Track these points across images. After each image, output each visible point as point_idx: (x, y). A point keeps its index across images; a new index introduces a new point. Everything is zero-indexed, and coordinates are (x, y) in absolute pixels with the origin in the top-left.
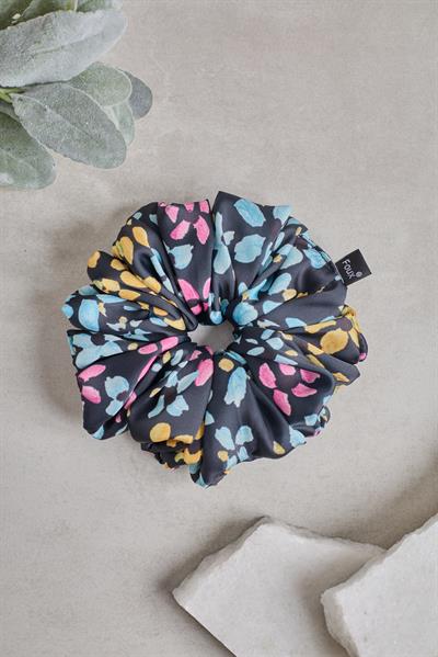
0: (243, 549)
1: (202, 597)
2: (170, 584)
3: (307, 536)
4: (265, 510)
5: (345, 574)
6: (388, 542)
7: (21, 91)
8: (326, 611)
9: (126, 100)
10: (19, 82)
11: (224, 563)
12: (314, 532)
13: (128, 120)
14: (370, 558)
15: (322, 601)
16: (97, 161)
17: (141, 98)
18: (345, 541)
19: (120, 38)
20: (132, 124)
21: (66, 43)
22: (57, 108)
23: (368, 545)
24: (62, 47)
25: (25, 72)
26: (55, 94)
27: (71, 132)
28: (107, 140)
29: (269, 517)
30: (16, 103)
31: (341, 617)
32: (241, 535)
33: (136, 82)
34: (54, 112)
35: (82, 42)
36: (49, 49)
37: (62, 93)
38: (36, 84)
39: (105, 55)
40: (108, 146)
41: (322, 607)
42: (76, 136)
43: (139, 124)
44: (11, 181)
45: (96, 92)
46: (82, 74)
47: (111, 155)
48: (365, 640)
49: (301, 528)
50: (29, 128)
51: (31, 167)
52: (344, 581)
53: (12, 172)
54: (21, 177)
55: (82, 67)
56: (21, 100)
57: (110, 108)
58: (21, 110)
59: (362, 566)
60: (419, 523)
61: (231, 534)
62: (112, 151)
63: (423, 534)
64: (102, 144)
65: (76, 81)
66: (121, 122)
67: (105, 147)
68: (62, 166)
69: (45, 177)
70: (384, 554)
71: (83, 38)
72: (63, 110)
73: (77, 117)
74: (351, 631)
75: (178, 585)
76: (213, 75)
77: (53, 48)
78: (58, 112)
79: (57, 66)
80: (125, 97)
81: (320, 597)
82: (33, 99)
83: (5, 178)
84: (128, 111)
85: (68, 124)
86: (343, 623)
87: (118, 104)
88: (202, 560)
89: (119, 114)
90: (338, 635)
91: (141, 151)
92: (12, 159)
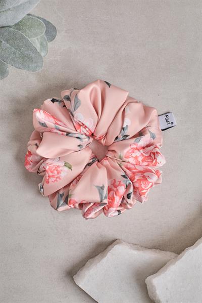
0: (106, 257)
1: (88, 280)
2: (72, 272)
3: (138, 250)
4: (117, 236)
5: (157, 269)
6: (179, 251)
8: (148, 287)
9: (44, 34)
11: (98, 264)
12: (141, 246)
13: (45, 43)
14: (168, 261)
15: (146, 282)
16: (28, 68)
17: (51, 31)
18: (158, 251)
19: (39, 2)
20: (47, 45)
21: (11, 7)
22: (7, 41)
23: (168, 252)
24: (9, 9)
26: (6, 34)
27: (15, 53)
28: (33, 57)
29: (119, 240)
31: (155, 290)
32: (106, 249)
33: (48, 24)
34: (6, 43)
35: (19, 6)
36: (2, 11)
37: (10, 33)
39: (32, 10)
40: (34, 60)
41: (146, 285)
42: (17, 55)
43: (50, 45)
45: (28, 31)
46: (20, 22)
47: (35, 65)
48: (167, 301)
49: (135, 244)
52: (156, 273)
55: (20, 17)
57: (35, 38)
61: (101, 248)
62: (36, 62)
64: (30, 59)
65: (17, 25)
66: (41, 44)
67: (32, 61)
69: (3, 73)
70: (176, 259)
71: (19, 4)
72: (10, 42)
73: (18, 46)
74: (160, 298)
75: (76, 273)
76: (87, 19)
77: (4, 10)
78: (8, 43)
79: (7, 18)
80: (42, 33)
81: (146, 278)
84: (44, 38)
85: (13, 49)
86: (156, 294)
87: (39, 37)
88: (87, 261)
89: (39, 40)
90: (154, 299)
91: (51, 59)
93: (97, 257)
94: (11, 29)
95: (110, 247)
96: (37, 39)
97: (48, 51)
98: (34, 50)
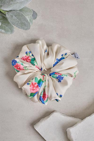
0: (50, 117)
1: (40, 127)
2: (33, 124)
3: (65, 116)
4: (55, 109)
5: (72, 125)
6: (82, 119)
7: (8, 12)
8: (67, 133)
9: (31, 15)
10: (8, 10)
11: (46, 121)
12: (66, 115)
13: (31, 20)
14: (78, 122)
15: (67, 130)
16: (24, 29)
17: (35, 15)
18: (73, 117)
19: (31, 1)
21: (19, 2)
22: (16, 16)
23: (78, 119)
24: (18, 2)
25: (9, 7)
26: (15, 13)
27: (18, 22)
29: (56, 111)
30: (6, 14)
31: (71, 134)
32: (50, 114)
33: (34, 12)
35: (22, 2)
36: (15, 3)
37: (17, 13)
38: (11, 10)
39: (27, 5)
43: (34, 21)
44: (4, 32)
45: (25, 13)
46: (22, 9)
47: (27, 27)
48: (76, 140)
50: (9, 20)
51: (9, 29)
52: (72, 126)
53: (5, 30)
54: (6, 31)
55: (22, 7)
56: (8, 14)
58: (7, 16)
59: (76, 123)
60: (90, 115)
61: (48, 114)
63: (91, 117)
64: (25, 25)
65: (20, 10)
67: (26, 26)
68: (16, 29)
69: (12, 31)
70: (81, 121)
72: (17, 17)
73: (20, 18)
74: (73, 138)
75: (35, 124)
76: (51, 11)
77: (16, 3)
79: (16, 6)
81: (66, 130)
82: (10, 14)
83: (3, 31)
84: (32, 18)
85: (18, 20)
86: (71, 136)
87: (29, 16)
88: (41, 119)
89: (29, 18)
90: (70, 138)
91: (34, 27)
92: (5, 27)
93: (45, 118)
94: (18, 11)
95: (52, 113)
97: (32, 23)
98: (27, 21)
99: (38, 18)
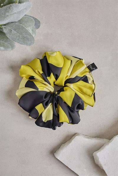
0: (71, 143)
1: (61, 155)
2: (53, 152)
3: (88, 138)
4: (77, 131)
5: (99, 148)
6: (110, 138)
7: (5, 25)
9: (34, 25)
10: (4, 23)
11: (67, 147)
12: (90, 137)
13: (34, 30)
14: (105, 143)
15: (93, 155)
16: (27, 44)
17: (37, 24)
18: (99, 138)
19: (30, 9)
20: (35, 31)
21: (16, 12)
22: (15, 30)
23: (104, 139)
24: (15, 13)
25: (5, 20)
26: (14, 26)
27: (19, 36)
28: (29, 38)
29: (78, 133)
31: (98, 159)
32: (71, 138)
34: (14, 31)
35: (20, 11)
36: (11, 14)
37: (16, 26)
38: (9, 23)
40: (30, 39)
41: (93, 157)
42: (21, 37)
43: (37, 31)
44: (4, 49)
45: (25, 24)
46: (21, 19)
47: (30, 42)
48: (105, 165)
49: (87, 135)
50: (8, 36)
51: (9, 45)
52: (98, 150)
53: (4, 46)
54: (6, 48)
55: (21, 17)
56: (5, 28)
57: (29, 28)
58: (5, 31)
59: (103, 145)
61: (68, 138)
64: (28, 39)
65: (19, 21)
66: (32, 31)
67: (29, 40)
68: (17, 44)
69: (13, 47)
70: (109, 142)
71: (21, 10)
72: (17, 30)
73: (21, 32)
74: (101, 163)
75: (55, 152)
76: (56, 16)
77: (12, 13)
78: (15, 31)
79: (14, 18)
80: (33, 25)
82: (8, 28)
83: (2, 48)
84: (34, 27)
85: (18, 34)
86: (99, 161)
87: (31, 27)
88: (61, 145)
89: (31, 28)
90: (98, 164)
92: (4, 43)
93: (66, 143)
94: (16, 23)
95: (73, 137)
96: (30, 28)
97: (36, 34)
98: (30, 35)
99: (41, 26)
